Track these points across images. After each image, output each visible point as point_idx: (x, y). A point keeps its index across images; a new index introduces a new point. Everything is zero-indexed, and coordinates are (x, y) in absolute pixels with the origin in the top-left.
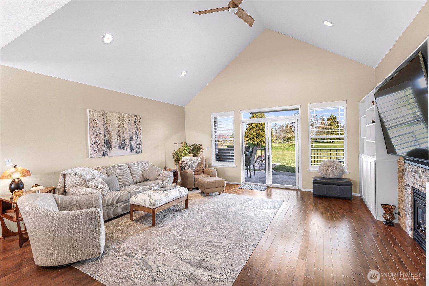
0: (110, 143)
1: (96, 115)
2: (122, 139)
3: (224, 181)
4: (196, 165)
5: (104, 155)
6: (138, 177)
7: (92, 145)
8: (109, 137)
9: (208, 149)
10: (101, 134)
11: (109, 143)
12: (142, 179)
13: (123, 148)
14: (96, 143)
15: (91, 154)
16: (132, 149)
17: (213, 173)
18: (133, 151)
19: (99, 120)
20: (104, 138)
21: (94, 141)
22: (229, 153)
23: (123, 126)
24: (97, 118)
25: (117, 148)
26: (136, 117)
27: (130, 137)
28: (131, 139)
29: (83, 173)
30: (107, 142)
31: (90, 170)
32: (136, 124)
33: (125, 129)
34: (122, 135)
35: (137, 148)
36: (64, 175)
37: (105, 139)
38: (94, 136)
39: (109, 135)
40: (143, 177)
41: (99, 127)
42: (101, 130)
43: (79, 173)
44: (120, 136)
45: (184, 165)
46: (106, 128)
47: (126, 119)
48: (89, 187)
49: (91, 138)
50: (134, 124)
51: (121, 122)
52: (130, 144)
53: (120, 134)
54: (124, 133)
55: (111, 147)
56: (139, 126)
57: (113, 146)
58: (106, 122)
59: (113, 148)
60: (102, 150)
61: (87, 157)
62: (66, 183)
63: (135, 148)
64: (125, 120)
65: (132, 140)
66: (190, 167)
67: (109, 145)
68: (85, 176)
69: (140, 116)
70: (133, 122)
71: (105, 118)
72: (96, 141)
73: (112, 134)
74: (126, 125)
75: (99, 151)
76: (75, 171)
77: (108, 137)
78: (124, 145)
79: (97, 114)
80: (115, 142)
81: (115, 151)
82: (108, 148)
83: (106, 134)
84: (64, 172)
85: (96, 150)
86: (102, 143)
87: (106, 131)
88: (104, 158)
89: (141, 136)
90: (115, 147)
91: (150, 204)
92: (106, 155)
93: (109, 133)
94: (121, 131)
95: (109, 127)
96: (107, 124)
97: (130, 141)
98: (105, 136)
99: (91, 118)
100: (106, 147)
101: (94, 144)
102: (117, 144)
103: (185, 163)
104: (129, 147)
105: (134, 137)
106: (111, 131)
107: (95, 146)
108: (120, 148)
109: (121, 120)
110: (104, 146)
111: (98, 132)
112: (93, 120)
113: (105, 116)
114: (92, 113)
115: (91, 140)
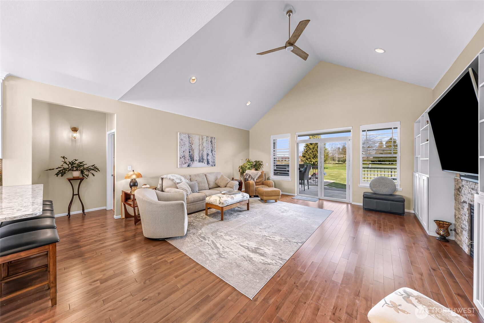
0: (193, 158)
1: (184, 137)
2: (201, 155)
3: (280, 191)
4: (257, 177)
5: (188, 166)
6: (212, 184)
7: (181, 158)
8: (192, 153)
9: (267, 165)
10: (187, 151)
11: (192, 158)
12: (215, 186)
13: (202, 162)
14: (183, 157)
15: (180, 165)
16: (208, 163)
17: (271, 184)
18: (209, 164)
19: (186, 140)
20: (189, 153)
21: (182, 156)
22: (285, 168)
23: (202, 145)
24: (184, 139)
25: (198, 161)
26: (212, 138)
27: (207, 154)
28: (208, 155)
29: (174, 178)
30: (191, 157)
31: (179, 176)
32: (212, 144)
33: (204, 147)
34: (201, 152)
35: (212, 162)
36: (162, 179)
37: (189, 154)
38: (182, 152)
39: (192, 151)
40: (216, 184)
41: (186, 146)
42: (187, 147)
43: (172, 178)
44: (200, 152)
45: (247, 177)
46: (190, 147)
47: (205, 140)
48: (178, 189)
49: (180, 153)
50: (210, 143)
51: (201, 142)
52: (207, 159)
53: (200, 151)
54: (203, 150)
55: (194, 161)
56: (214, 145)
57: (195, 160)
58: (190, 142)
59: (195, 161)
60: (187, 163)
61: (177, 167)
62: (163, 185)
63: (210, 162)
64: (203, 140)
65: (209, 156)
66: (252, 179)
67: (192, 159)
68: (176, 180)
69: (214, 138)
70: (210, 142)
71: (190, 139)
72: (183, 156)
73: (195, 151)
74: (205, 144)
75: (185, 163)
76: (169, 176)
77: (191, 153)
78: (203, 159)
79: (184, 136)
80: (196, 157)
81: (196, 164)
82: (191, 161)
83: (190, 151)
84: (162, 177)
85: (184, 163)
86: (188, 157)
87: (190, 148)
88: (189, 169)
89: (215, 153)
90: (196, 160)
91: (220, 204)
92: (190, 166)
93: (192, 150)
94: (201, 149)
95: (192, 146)
96: (191, 144)
97: (207, 156)
98: (190, 152)
99: (180, 139)
100: (190, 160)
101: (182, 158)
102: (198, 159)
103: (248, 176)
104: (206, 161)
105: (210, 154)
106: (194, 149)
107: (183, 159)
108: (200, 162)
109: (201, 140)
110: (188, 159)
111: (185, 149)
112: (182, 140)
113: (190, 137)
114: (181, 135)
115: (180, 155)
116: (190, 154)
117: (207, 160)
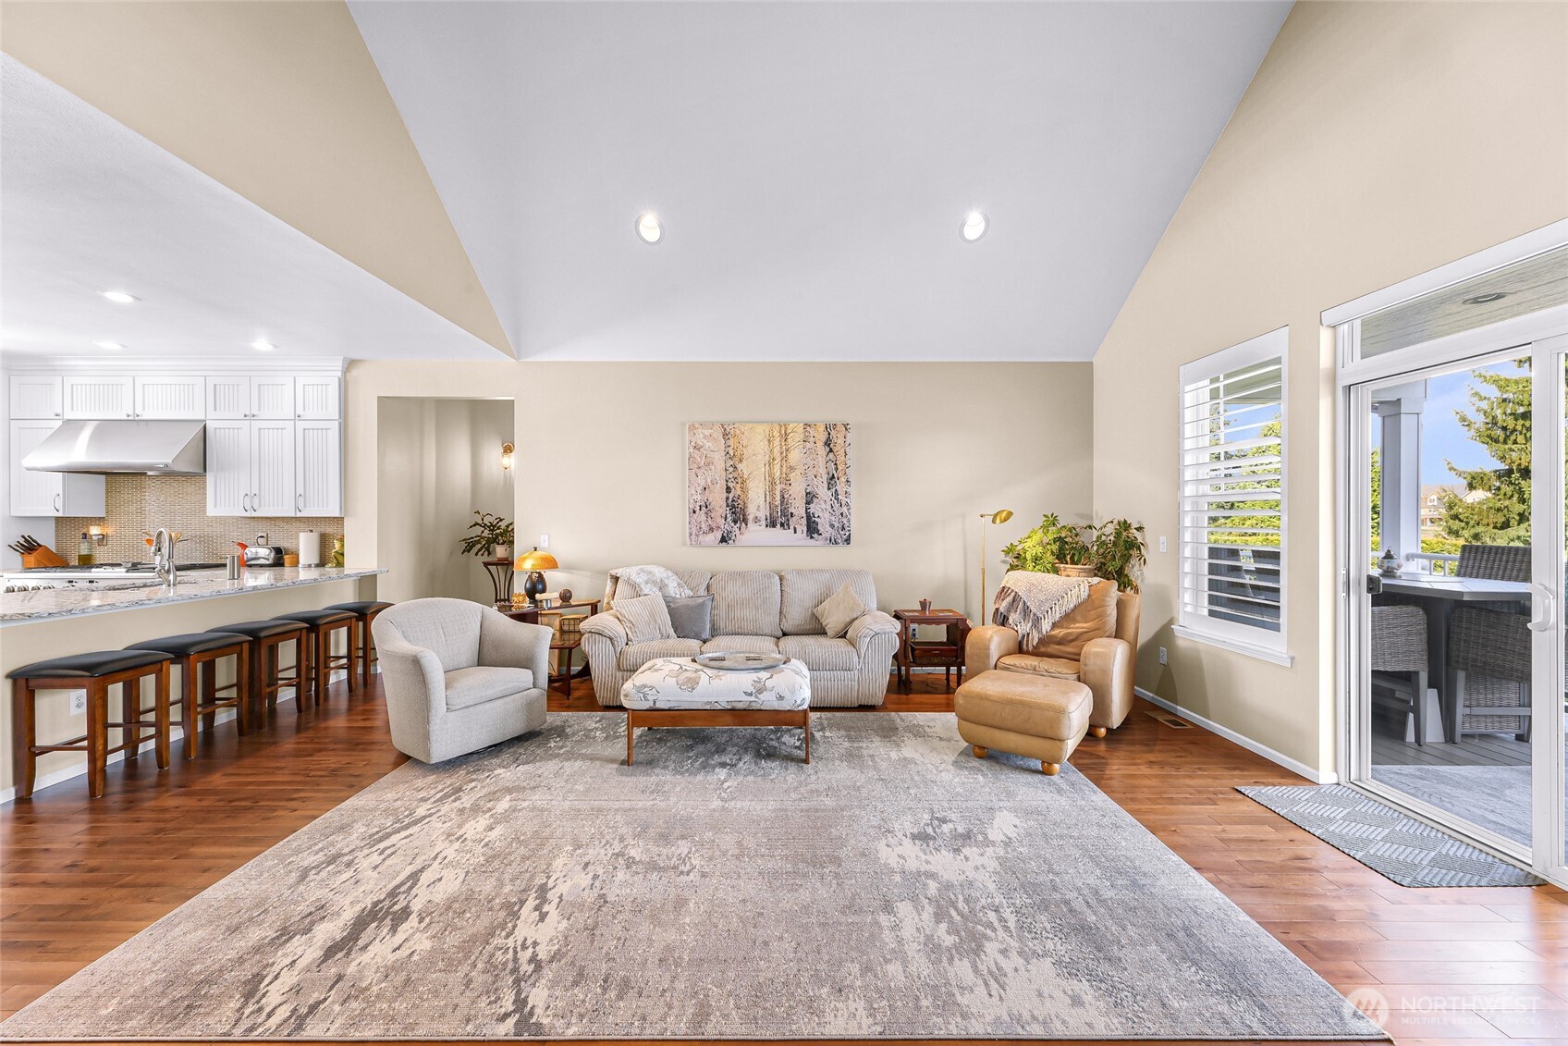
0: (743, 510)
1: (705, 437)
2: (778, 498)
5: (723, 540)
7: (694, 512)
8: (739, 492)
10: (718, 485)
11: (738, 510)
13: (782, 525)
14: (704, 508)
15: (691, 534)
16: (812, 529)
18: (815, 535)
19: (715, 447)
20: (725, 495)
21: (699, 504)
23: (785, 458)
24: (708, 444)
25: (764, 523)
26: (830, 428)
27: (807, 494)
28: (810, 498)
30: (734, 507)
32: (831, 451)
33: (792, 468)
34: (778, 488)
35: (832, 526)
37: (727, 498)
38: (700, 489)
39: (739, 486)
41: (712, 467)
42: (717, 473)
44: (772, 491)
46: (731, 469)
47: (796, 436)
49: (690, 495)
50: (822, 451)
51: (777, 450)
52: (807, 513)
53: (773, 483)
54: (787, 481)
55: (745, 520)
56: (841, 458)
57: (750, 518)
58: (731, 453)
59: (750, 522)
60: (718, 528)
61: (683, 542)
63: (823, 526)
64: (789, 441)
65: (815, 500)
67: (738, 514)
69: (845, 426)
70: (820, 444)
71: (731, 442)
72: (703, 503)
73: (750, 485)
74: (795, 456)
75: (711, 530)
77: (737, 491)
78: (787, 515)
79: (707, 432)
80: (757, 504)
81: (756, 533)
82: (735, 522)
83: (730, 485)
85: (704, 527)
86: (720, 508)
87: (731, 476)
88: (725, 550)
89: (850, 490)
90: (756, 520)
92: (730, 542)
93: (740, 481)
94: (778, 474)
95: (740, 466)
96: (734, 459)
97: (808, 503)
98: (728, 490)
99: (693, 444)
100: (729, 519)
101: (698, 511)
102: (763, 513)
104: (804, 521)
105: (823, 492)
106: (745, 477)
107: (701, 516)
108: (773, 525)
109: (777, 442)
110: (724, 516)
111: (709, 481)
112: (698, 449)
113: (730, 436)
114: (695, 431)
115: (692, 501)
116: (731, 496)
117: (810, 517)
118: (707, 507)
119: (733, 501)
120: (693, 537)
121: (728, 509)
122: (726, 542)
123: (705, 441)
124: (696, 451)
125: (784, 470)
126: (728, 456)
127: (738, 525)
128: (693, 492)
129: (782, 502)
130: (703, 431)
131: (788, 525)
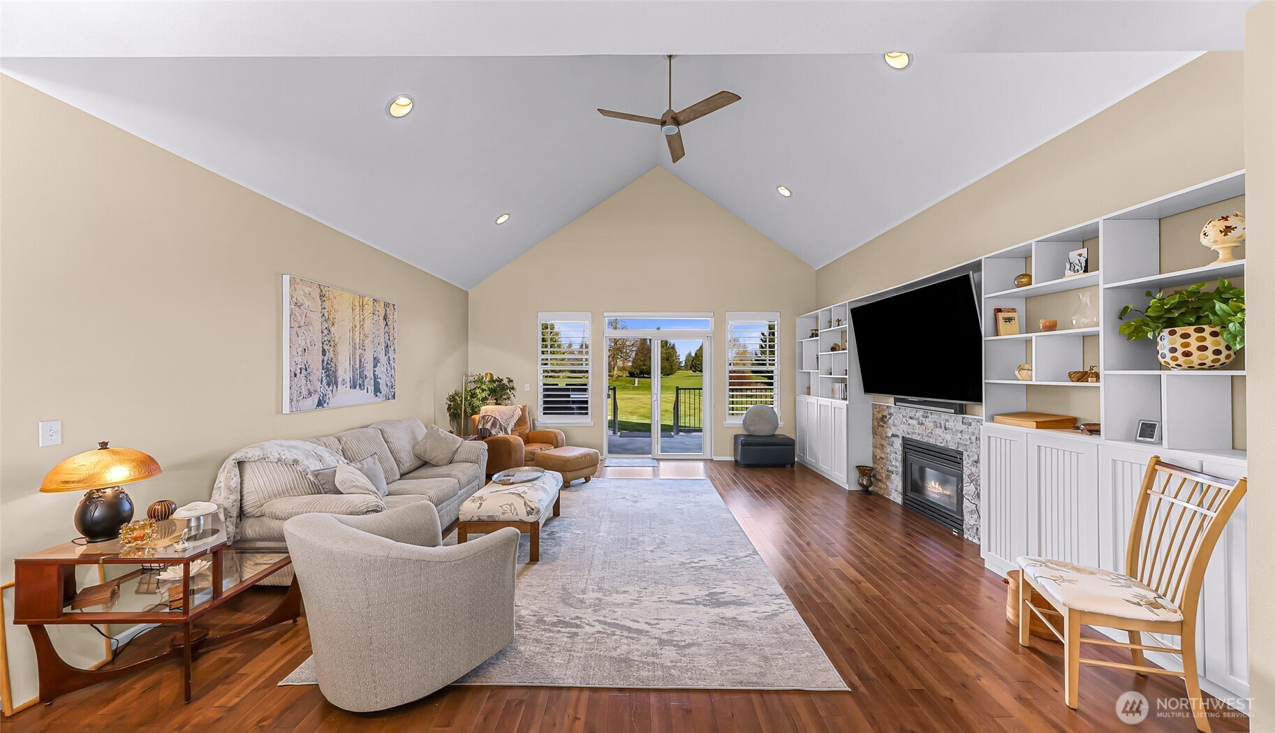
0: (335, 372)
1: (305, 295)
2: (358, 362)
4: (512, 424)
5: (320, 404)
7: (295, 375)
8: (332, 355)
9: (527, 389)
10: (316, 347)
11: (331, 373)
13: (360, 387)
14: (303, 371)
15: (291, 400)
16: (377, 390)
17: (559, 439)
18: (378, 394)
19: (312, 305)
20: (321, 357)
21: (299, 366)
23: (362, 326)
24: (307, 303)
25: (348, 385)
26: (386, 305)
27: (375, 358)
28: (376, 361)
30: (328, 370)
32: (387, 325)
33: (366, 336)
34: (358, 352)
35: (387, 385)
36: (240, 464)
37: (323, 361)
38: (300, 350)
39: (332, 349)
41: (311, 328)
42: (314, 335)
44: (354, 354)
45: (488, 426)
46: (326, 332)
47: (369, 309)
49: (292, 357)
50: (382, 323)
51: (357, 318)
52: (374, 375)
53: (355, 348)
54: (363, 347)
55: (336, 383)
56: (391, 330)
57: (340, 380)
58: (326, 315)
59: (339, 384)
60: (316, 391)
61: (279, 411)
62: (245, 491)
63: (383, 387)
64: (365, 311)
65: (379, 364)
66: (502, 430)
67: (331, 378)
68: (306, 463)
69: (394, 305)
70: (382, 318)
71: (326, 304)
72: (303, 366)
73: (340, 348)
74: (368, 324)
75: (310, 394)
76: (274, 450)
77: (330, 355)
78: (363, 377)
79: (307, 290)
80: (344, 368)
81: (344, 394)
82: (329, 385)
83: (326, 347)
84: (239, 455)
85: (305, 392)
86: (317, 372)
87: (326, 338)
88: (321, 413)
89: (396, 356)
90: (344, 382)
91: (529, 513)
92: (325, 406)
93: (332, 343)
94: (358, 340)
95: (333, 330)
96: (328, 321)
97: (375, 366)
98: (324, 352)
99: (294, 300)
100: (325, 382)
101: (298, 376)
102: (349, 375)
103: (491, 421)
104: (372, 382)
105: (383, 359)
106: (336, 341)
107: (301, 379)
108: (354, 386)
109: (357, 311)
110: (320, 379)
111: (308, 342)
112: (299, 307)
113: (325, 298)
114: (296, 286)
115: (293, 363)
116: (326, 359)
117: (375, 377)
118: (306, 370)
119: (327, 363)
120: (293, 403)
121: (323, 371)
122: (322, 405)
123: (305, 299)
124: (297, 308)
125: (361, 337)
126: (324, 318)
127: (331, 388)
128: (295, 353)
129: (360, 366)
130: (304, 288)
131: (363, 385)
